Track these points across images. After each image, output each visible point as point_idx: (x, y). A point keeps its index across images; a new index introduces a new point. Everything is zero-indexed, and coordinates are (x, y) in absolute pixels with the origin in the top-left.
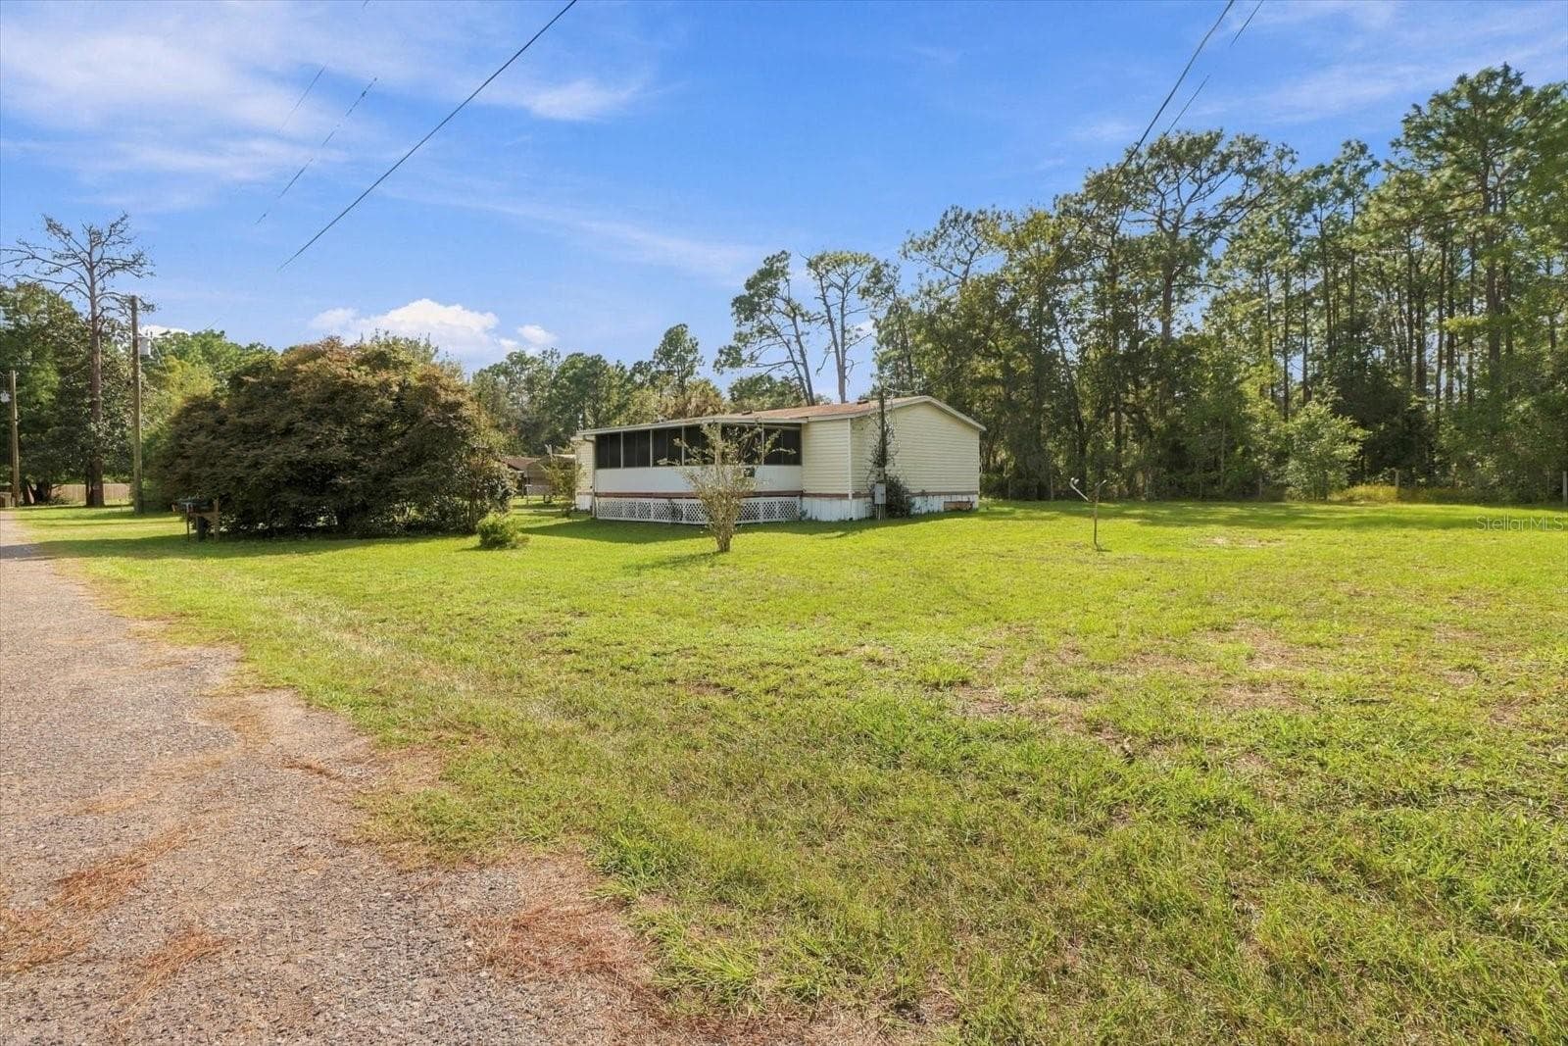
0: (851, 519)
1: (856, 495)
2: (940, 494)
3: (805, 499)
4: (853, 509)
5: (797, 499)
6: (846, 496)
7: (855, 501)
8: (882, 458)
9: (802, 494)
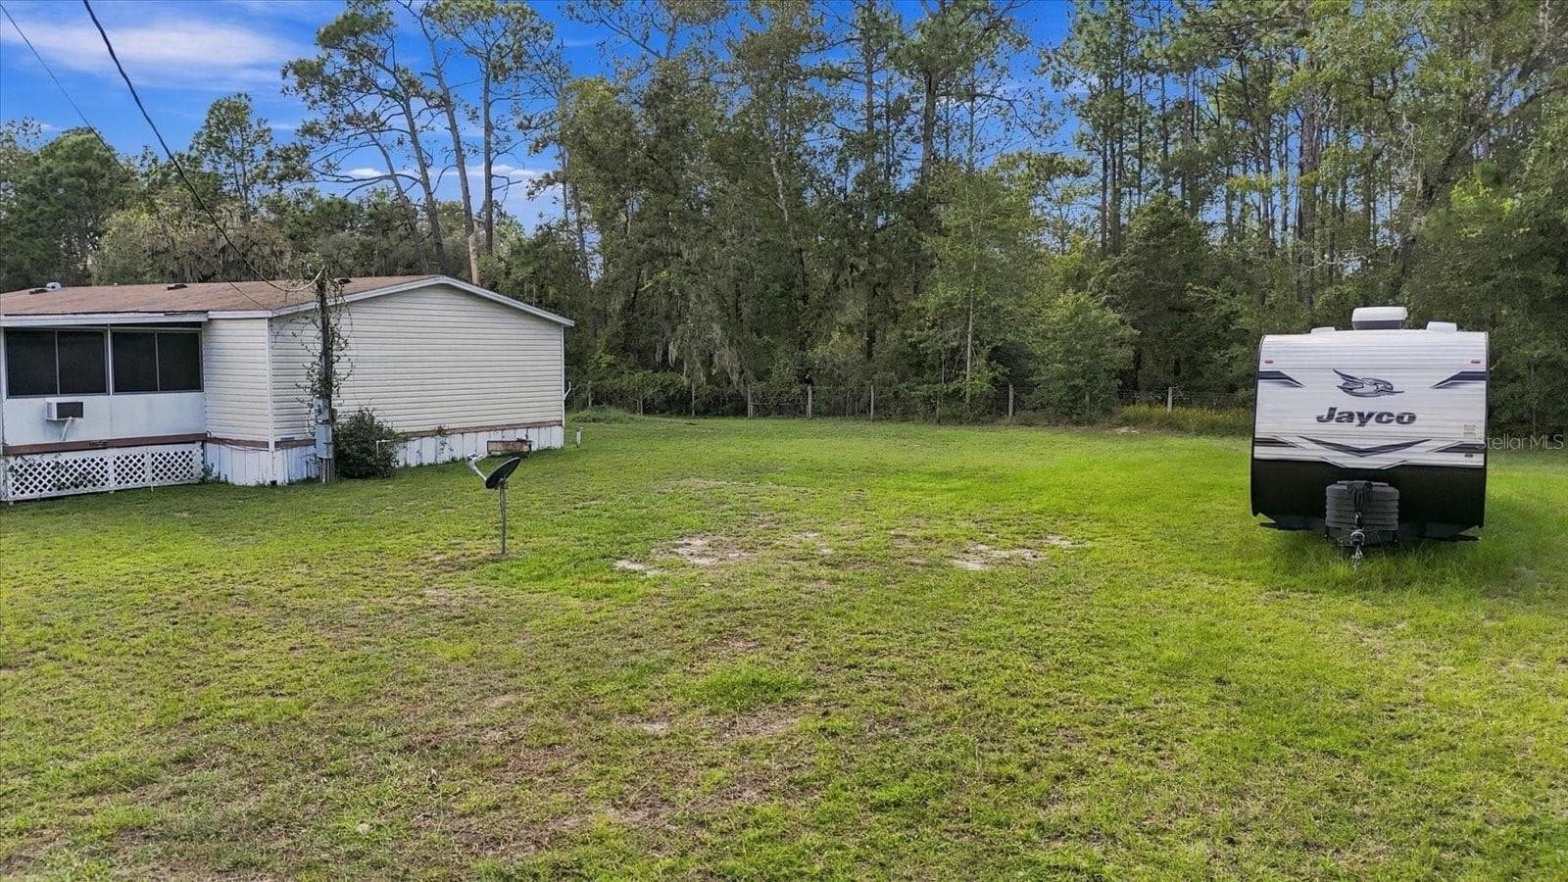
0: (274, 483)
1: (283, 444)
2: (477, 430)
3: (208, 445)
4: (274, 467)
5: (196, 448)
6: (267, 444)
7: (279, 453)
8: (326, 386)
9: (204, 439)
